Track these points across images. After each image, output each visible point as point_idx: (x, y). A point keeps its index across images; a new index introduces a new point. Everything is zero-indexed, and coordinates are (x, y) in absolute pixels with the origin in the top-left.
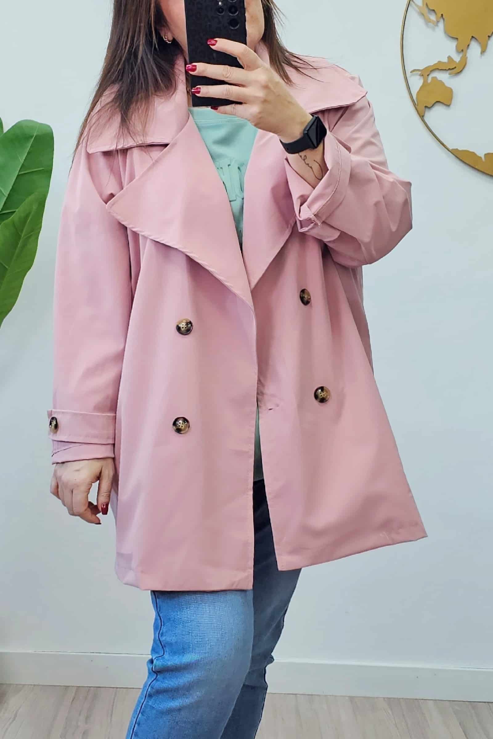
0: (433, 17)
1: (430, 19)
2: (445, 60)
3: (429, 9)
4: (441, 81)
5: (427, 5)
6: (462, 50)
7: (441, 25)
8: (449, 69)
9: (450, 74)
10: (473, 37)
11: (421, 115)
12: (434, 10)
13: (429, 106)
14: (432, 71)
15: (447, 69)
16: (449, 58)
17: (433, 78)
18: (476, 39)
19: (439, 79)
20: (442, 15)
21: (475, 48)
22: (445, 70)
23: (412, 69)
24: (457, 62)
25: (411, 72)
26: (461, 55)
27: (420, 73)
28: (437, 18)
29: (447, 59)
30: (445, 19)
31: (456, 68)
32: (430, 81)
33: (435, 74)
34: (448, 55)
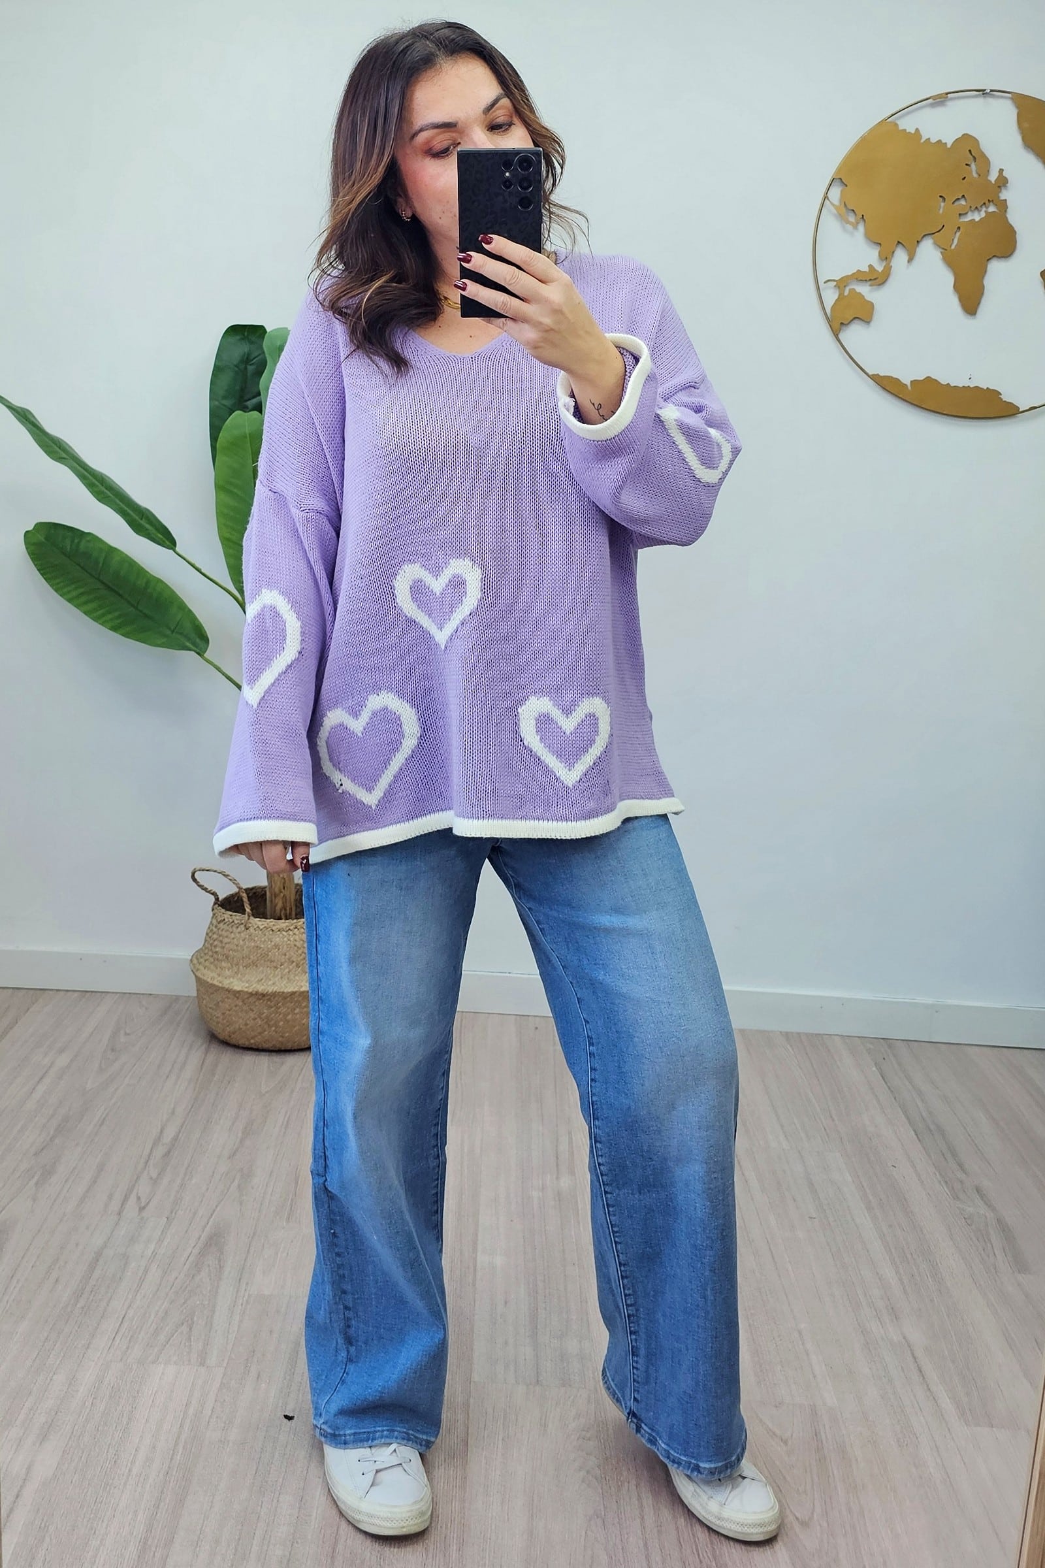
0: (852, 219)
1: (848, 221)
2: (866, 269)
3: (848, 209)
4: (860, 293)
5: (845, 203)
6: (886, 257)
7: (861, 227)
8: (870, 280)
9: (871, 285)
10: (898, 242)
11: (836, 333)
12: (853, 210)
13: (845, 323)
14: (850, 282)
15: (868, 279)
16: (870, 267)
17: (850, 290)
18: (902, 244)
19: (858, 291)
20: (863, 216)
21: (901, 256)
22: (866, 280)
23: (826, 279)
24: (880, 271)
25: (825, 283)
26: (884, 264)
27: (835, 283)
28: (855, 220)
30: (867, 221)
31: (878, 279)
32: (846, 293)
33: (854, 285)
34: (868, 264)
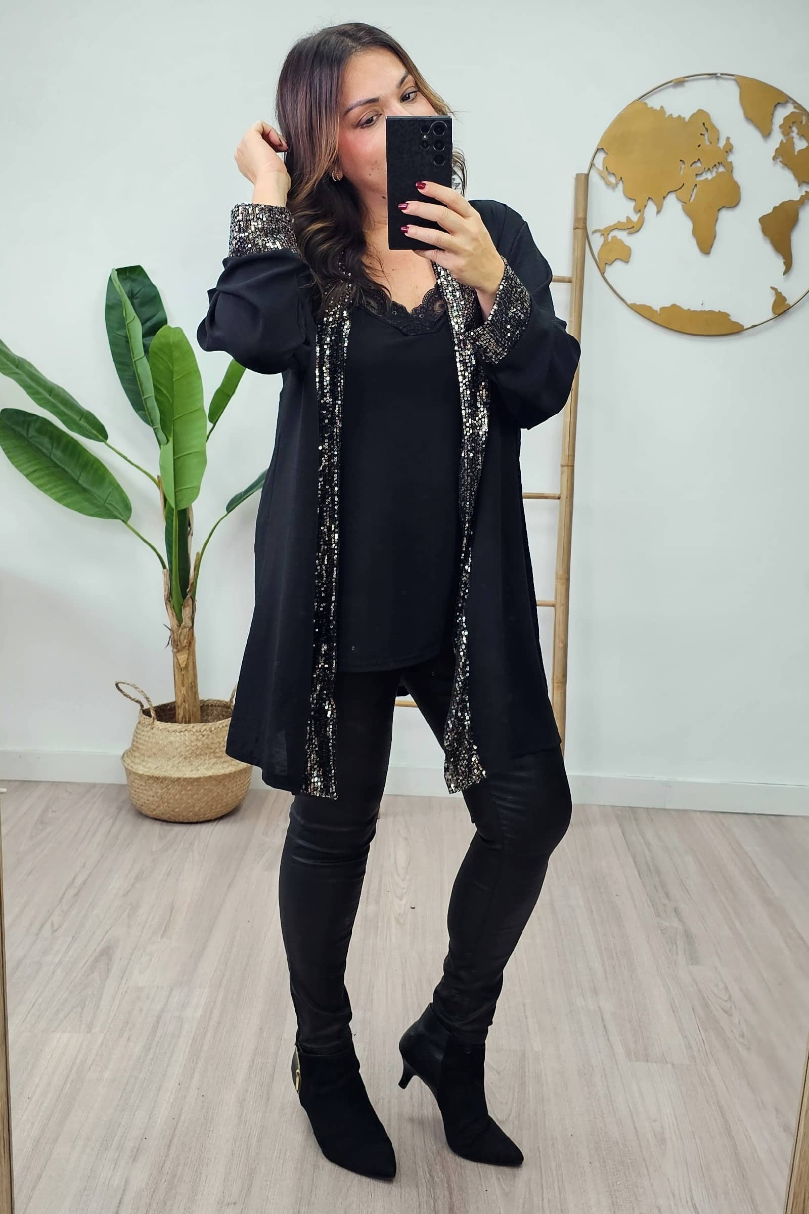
0: (613, 180)
1: (609, 181)
3: (609, 173)
4: (620, 240)
5: (607, 168)
6: (639, 210)
7: (620, 186)
8: (628, 229)
9: (628, 233)
10: (649, 198)
11: (602, 272)
12: (613, 174)
13: (609, 264)
14: (613, 230)
15: (626, 228)
16: (628, 218)
17: (613, 237)
18: (652, 200)
19: (619, 238)
20: (621, 178)
21: (651, 208)
24: (635, 221)
25: (595, 232)
26: (638, 215)
27: (601, 232)
28: (616, 181)
29: (625, 219)
30: (624, 182)
31: (633, 227)
32: (610, 240)
33: (615, 233)
34: (626, 216)
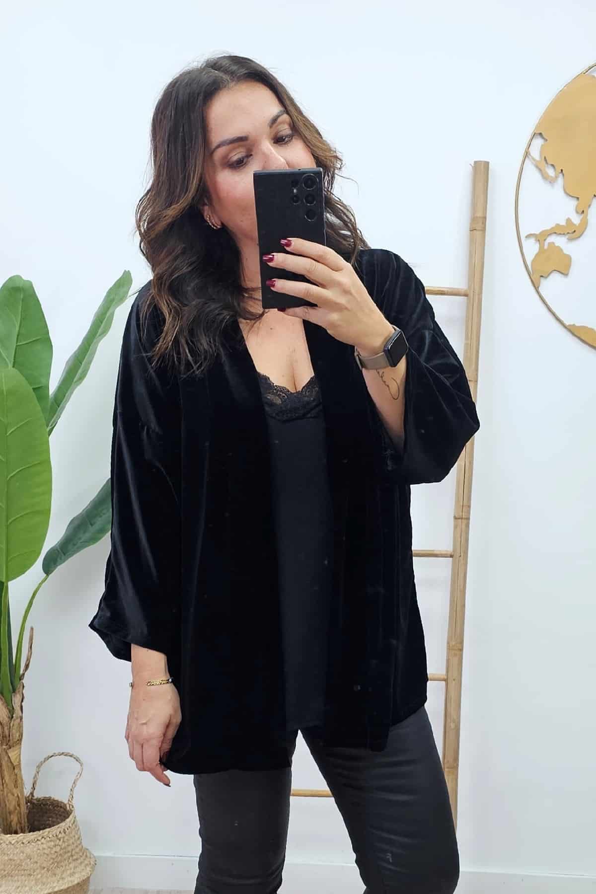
0: (551, 172)
1: (548, 174)
2: (563, 223)
3: (547, 163)
4: (558, 247)
5: (545, 158)
6: (583, 211)
7: (560, 181)
8: (568, 233)
9: (567, 238)
10: (595, 196)
11: (536, 285)
12: (553, 165)
13: (544, 275)
14: (549, 235)
15: (566, 233)
16: (568, 220)
17: (549, 243)
19: (556, 244)
20: (561, 170)
22: (564, 234)
23: (529, 233)
24: (577, 225)
25: (526, 237)
26: (581, 217)
27: (535, 237)
28: (555, 174)
29: (565, 222)
30: (565, 175)
31: (574, 232)
32: (546, 247)
33: (552, 239)
34: (567, 217)
